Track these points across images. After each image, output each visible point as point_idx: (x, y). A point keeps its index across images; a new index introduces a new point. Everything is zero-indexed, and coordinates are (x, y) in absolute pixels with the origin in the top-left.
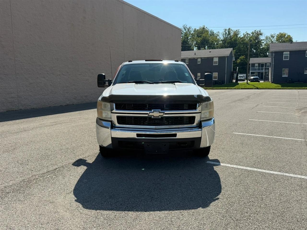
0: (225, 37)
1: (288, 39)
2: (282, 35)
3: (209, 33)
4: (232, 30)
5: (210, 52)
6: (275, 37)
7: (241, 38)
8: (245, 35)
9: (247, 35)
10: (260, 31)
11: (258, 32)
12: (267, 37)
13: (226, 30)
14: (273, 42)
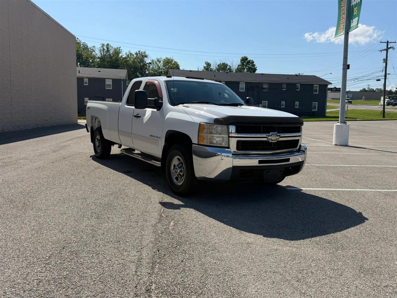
0: (103, 54)
1: (175, 66)
2: (169, 60)
3: (81, 46)
4: (111, 47)
5: (99, 71)
6: (162, 62)
7: (124, 58)
8: (128, 55)
9: (130, 55)
10: (145, 53)
11: (143, 53)
12: (152, 61)
13: (103, 45)
14: (160, 67)
